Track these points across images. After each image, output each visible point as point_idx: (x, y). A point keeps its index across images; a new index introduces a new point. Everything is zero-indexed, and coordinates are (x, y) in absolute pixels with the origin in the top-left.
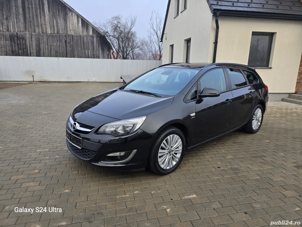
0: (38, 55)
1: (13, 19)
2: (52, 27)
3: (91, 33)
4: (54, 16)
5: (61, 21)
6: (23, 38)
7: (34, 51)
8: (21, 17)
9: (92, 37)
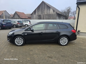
0: (43, 19)
1: (40, 12)
2: (47, 12)
3: (55, 13)
4: (47, 10)
5: (48, 11)
6: (41, 16)
7: (42, 18)
8: (41, 11)
9: (55, 14)
